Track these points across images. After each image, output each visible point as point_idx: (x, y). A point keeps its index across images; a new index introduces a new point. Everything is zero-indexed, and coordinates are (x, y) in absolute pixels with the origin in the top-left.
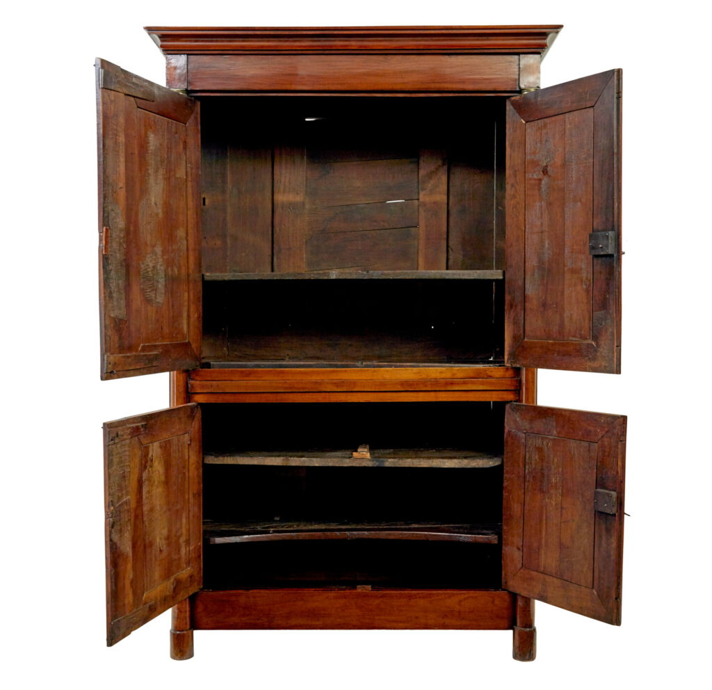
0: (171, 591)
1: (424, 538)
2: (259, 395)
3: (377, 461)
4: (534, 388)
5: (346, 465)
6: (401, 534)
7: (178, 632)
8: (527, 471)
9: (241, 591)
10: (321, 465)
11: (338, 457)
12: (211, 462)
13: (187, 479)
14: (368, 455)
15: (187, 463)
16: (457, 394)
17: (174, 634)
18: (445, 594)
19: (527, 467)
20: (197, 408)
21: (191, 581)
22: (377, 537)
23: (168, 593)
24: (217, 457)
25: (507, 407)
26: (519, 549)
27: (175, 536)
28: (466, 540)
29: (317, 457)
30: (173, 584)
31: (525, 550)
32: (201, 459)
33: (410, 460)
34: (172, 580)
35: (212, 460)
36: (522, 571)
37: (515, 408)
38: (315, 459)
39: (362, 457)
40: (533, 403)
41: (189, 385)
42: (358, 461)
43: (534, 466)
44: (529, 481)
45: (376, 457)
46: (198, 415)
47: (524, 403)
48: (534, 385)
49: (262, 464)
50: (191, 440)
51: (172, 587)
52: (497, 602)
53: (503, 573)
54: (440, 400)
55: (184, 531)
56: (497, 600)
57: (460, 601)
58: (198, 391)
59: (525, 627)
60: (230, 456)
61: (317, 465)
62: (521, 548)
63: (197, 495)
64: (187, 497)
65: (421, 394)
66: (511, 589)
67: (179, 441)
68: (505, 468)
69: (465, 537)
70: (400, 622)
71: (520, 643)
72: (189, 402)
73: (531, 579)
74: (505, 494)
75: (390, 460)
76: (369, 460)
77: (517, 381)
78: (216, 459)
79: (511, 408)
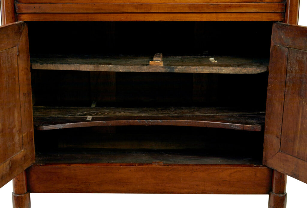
0: (8, 170)
1: (204, 126)
2: (73, 15)
3: (169, 68)
4: (297, 11)
5: (144, 71)
6: (187, 122)
7: (18, 195)
8: (288, 78)
9: (64, 166)
10: (124, 71)
11: (138, 65)
12: (37, 68)
13: (17, 83)
14: (161, 64)
15: (17, 70)
16: (234, 15)
17: (15, 197)
18: (219, 168)
19: (288, 75)
20: (24, 25)
21: (25, 159)
22: (168, 124)
23: (5, 172)
24: (42, 64)
25: (274, 26)
26: (277, 137)
27: (9, 128)
28: (236, 128)
29: (121, 65)
30: (9, 164)
31: (282, 139)
32: (30, 65)
33: (194, 68)
34: (8, 162)
35: (38, 66)
36: (279, 153)
37: (280, 27)
38: (119, 66)
39: (157, 64)
40: (295, 23)
41: (16, 7)
42: (153, 68)
43: (294, 75)
44: (289, 86)
45: (168, 65)
46: (25, 31)
47: (288, 23)
48: (297, 8)
49: (78, 70)
50: (19, 52)
51: (8, 167)
52: (258, 175)
53: (264, 153)
54: (220, 20)
55: (17, 123)
56: (259, 172)
57: (230, 174)
58: (23, 12)
59: (279, 193)
60: (52, 63)
61: (121, 71)
62: (279, 137)
63: (27, 95)
64: (18, 97)
65: (205, 15)
66: (270, 166)
67: (8, 53)
68: (269, 74)
69: (235, 126)
70: (185, 188)
71: (275, 205)
72: (17, 21)
73: (287, 161)
74: (269, 95)
75: (179, 67)
76: (162, 67)
77: (283, 5)
78: (41, 66)
79: (277, 27)
